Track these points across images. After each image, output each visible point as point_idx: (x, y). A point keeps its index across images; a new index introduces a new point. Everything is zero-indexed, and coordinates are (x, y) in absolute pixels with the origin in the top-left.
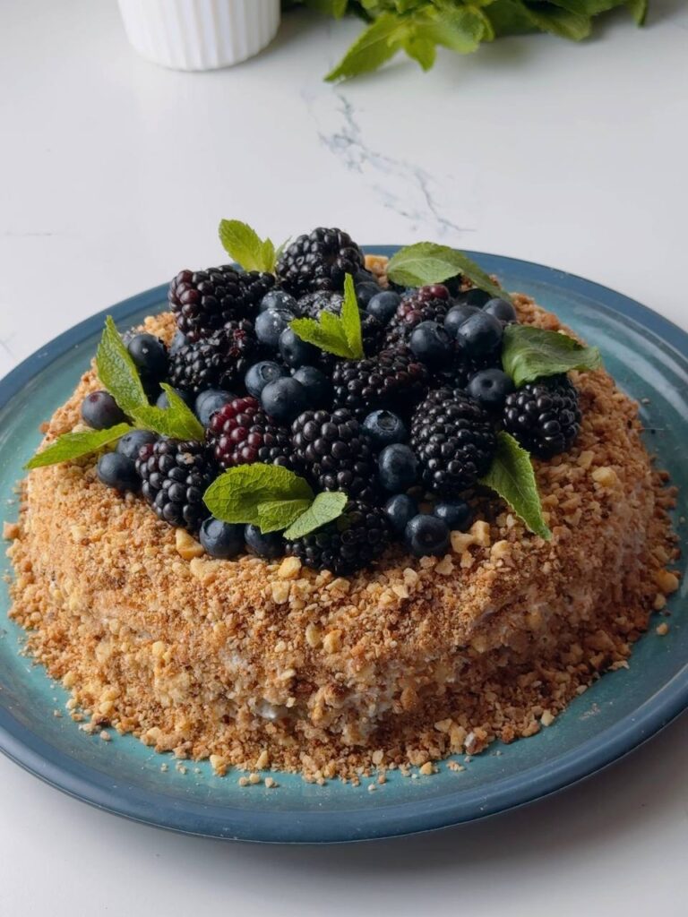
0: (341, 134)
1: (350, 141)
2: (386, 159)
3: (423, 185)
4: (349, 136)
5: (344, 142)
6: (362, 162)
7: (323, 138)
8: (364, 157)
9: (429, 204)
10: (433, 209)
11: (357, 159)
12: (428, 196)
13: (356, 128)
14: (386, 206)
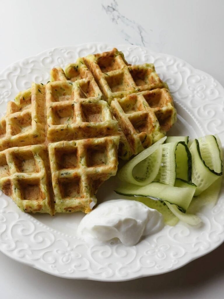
0: (110, 6)
1: (114, 9)
2: (127, 19)
3: (141, 32)
4: (114, 7)
5: (112, 10)
6: (118, 19)
7: (103, 7)
8: (119, 17)
9: (142, 41)
10: (143, 43)
11: (116, 18)
12: (142, 37)
13: (117, 4)
14: (126, 40)
